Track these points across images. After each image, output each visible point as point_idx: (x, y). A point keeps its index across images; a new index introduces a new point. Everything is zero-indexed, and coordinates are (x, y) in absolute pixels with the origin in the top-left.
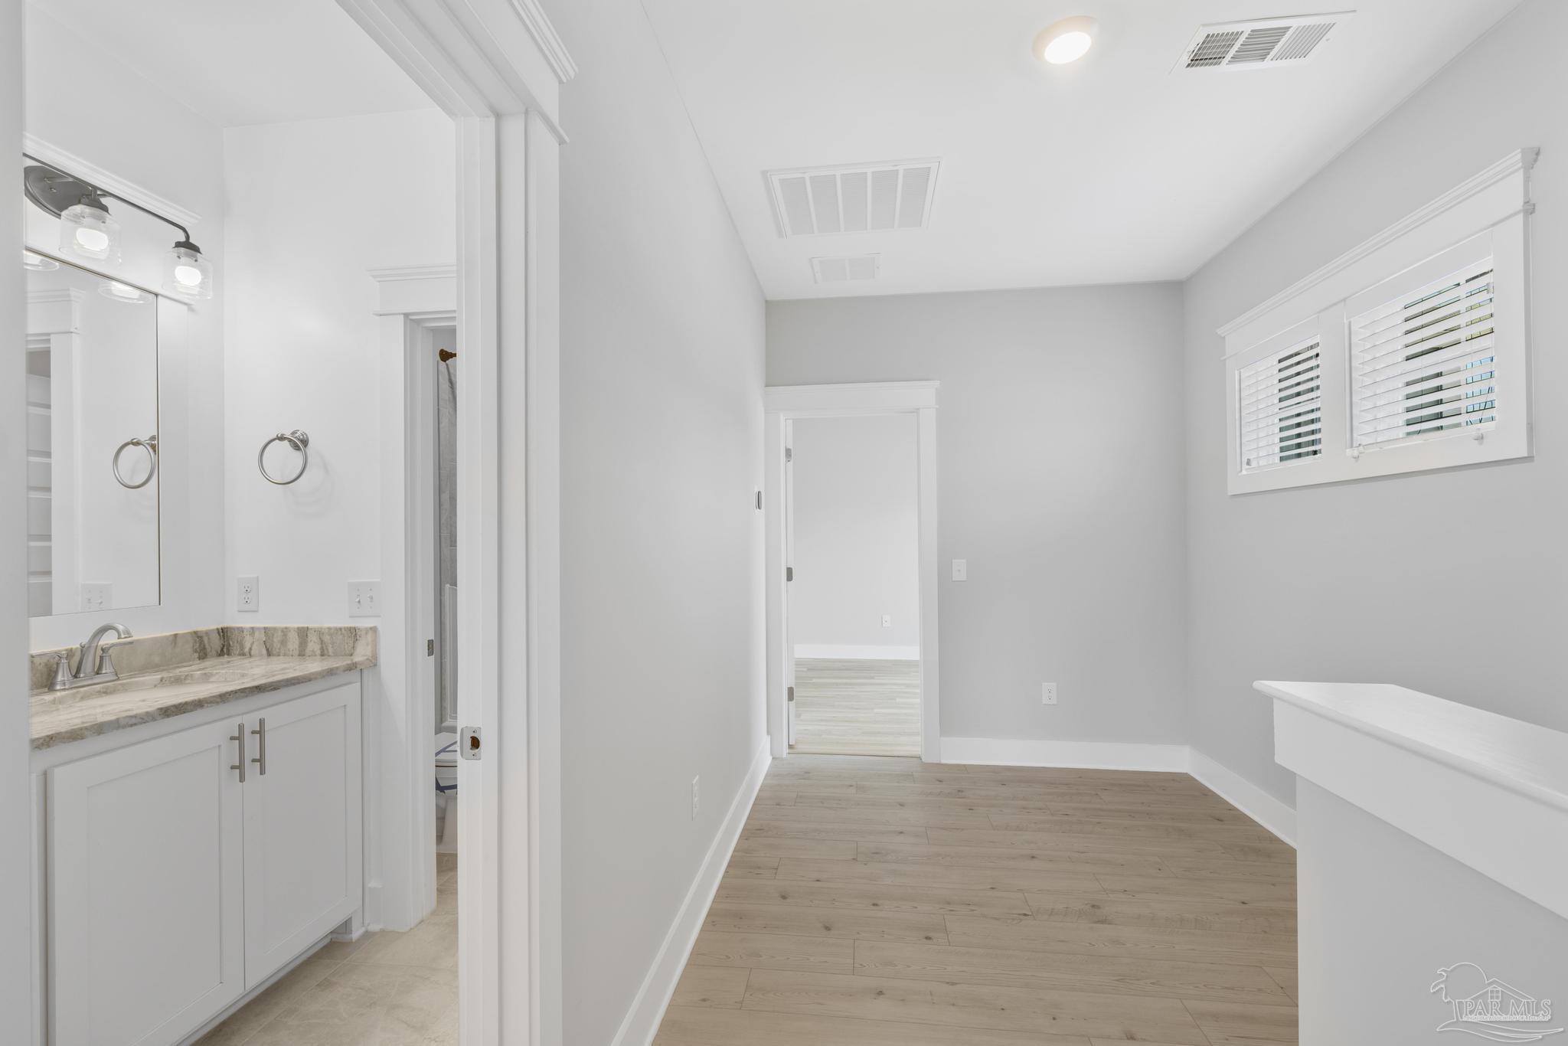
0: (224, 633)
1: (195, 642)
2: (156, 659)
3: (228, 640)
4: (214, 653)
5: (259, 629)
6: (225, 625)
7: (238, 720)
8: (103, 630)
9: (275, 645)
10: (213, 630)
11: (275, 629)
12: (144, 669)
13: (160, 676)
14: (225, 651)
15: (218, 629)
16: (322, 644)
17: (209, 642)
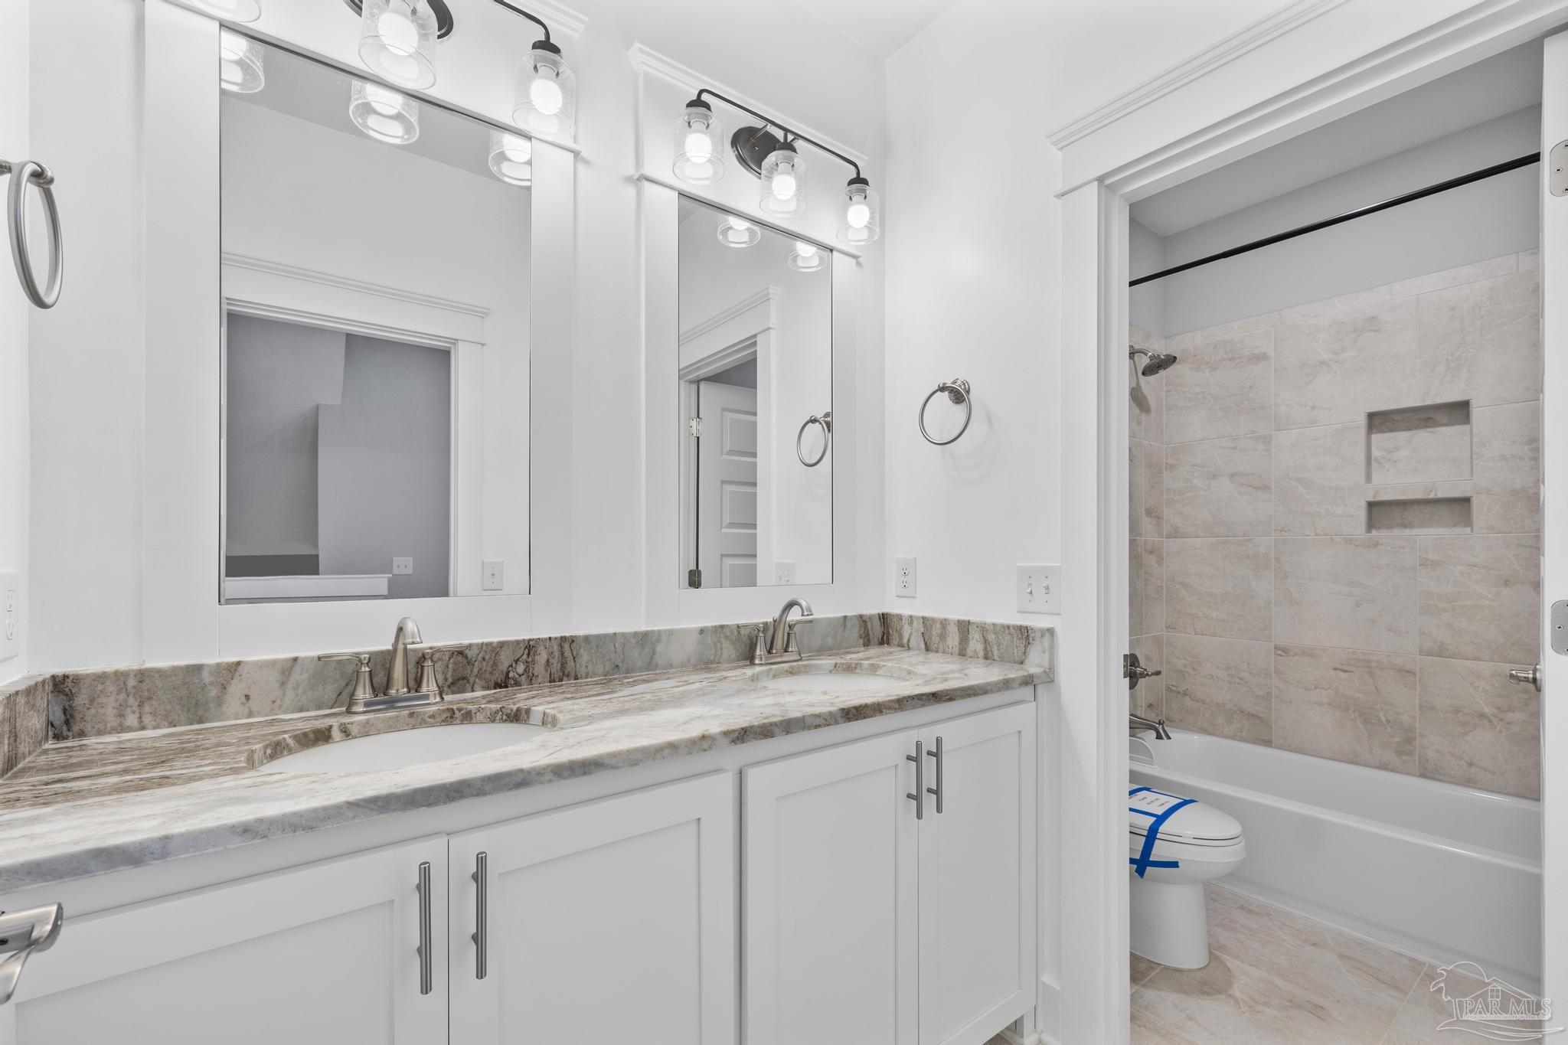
0: (884, 618)
1: (861, 626)
2: (830, 641)
3: (888, 628)
4: (876, 640)
5: (917, 618)
6: (885, 610)
7: (914, 736)
8: (790, 605)
9: (933, 639)
10: (874, 615)
11: (933, 620)
12: (823, 650)
13: (834, 662)
14: (885, 640)
15: (879, 614)
16: (985, 643)
17: (872, 629)
